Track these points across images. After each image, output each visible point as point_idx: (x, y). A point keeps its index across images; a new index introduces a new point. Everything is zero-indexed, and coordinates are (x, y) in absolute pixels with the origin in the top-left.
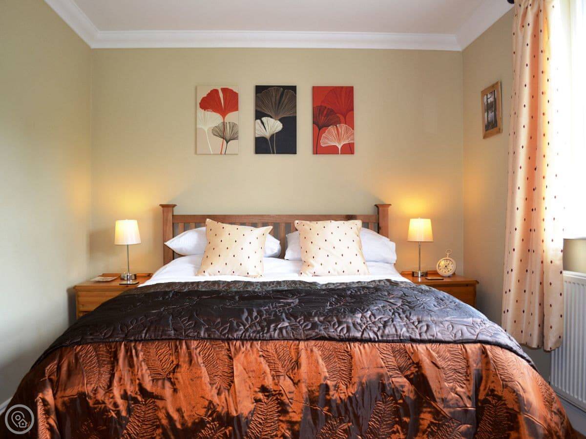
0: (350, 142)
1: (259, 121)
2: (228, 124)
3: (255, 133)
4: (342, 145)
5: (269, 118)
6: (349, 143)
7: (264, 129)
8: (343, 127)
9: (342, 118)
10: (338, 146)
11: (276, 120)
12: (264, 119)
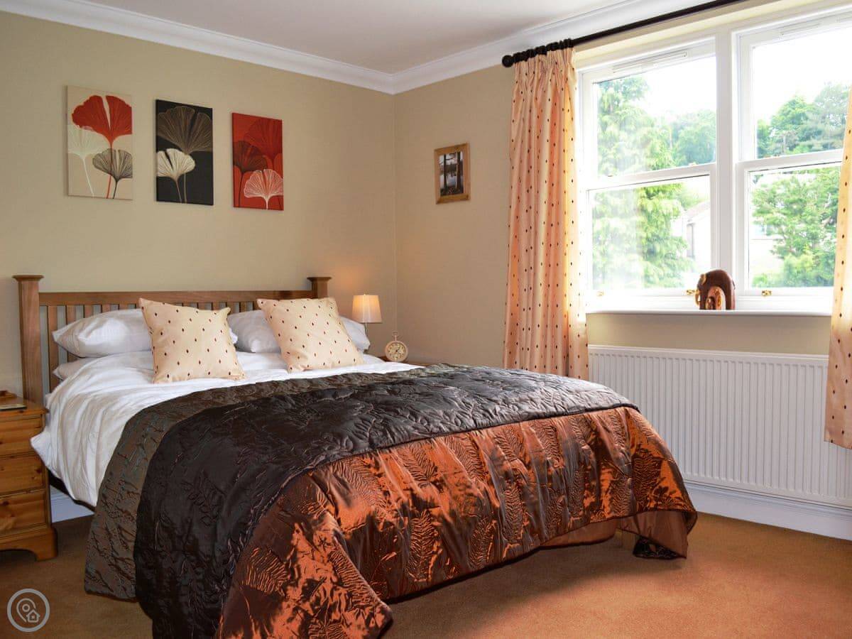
0: (279, 194)
1: (161, 153)
2: (117, 153)
3: (157, 171)
4: (269, 197)
5: (177, 151)
6: (278, 196)
7: (169, 166)
8: (270, 173)
9: (269, 160)
10: (265, 198)
11: (186, 154)
12: (170, 151)
